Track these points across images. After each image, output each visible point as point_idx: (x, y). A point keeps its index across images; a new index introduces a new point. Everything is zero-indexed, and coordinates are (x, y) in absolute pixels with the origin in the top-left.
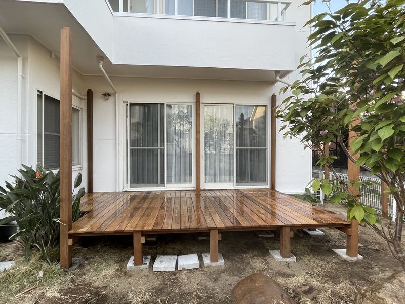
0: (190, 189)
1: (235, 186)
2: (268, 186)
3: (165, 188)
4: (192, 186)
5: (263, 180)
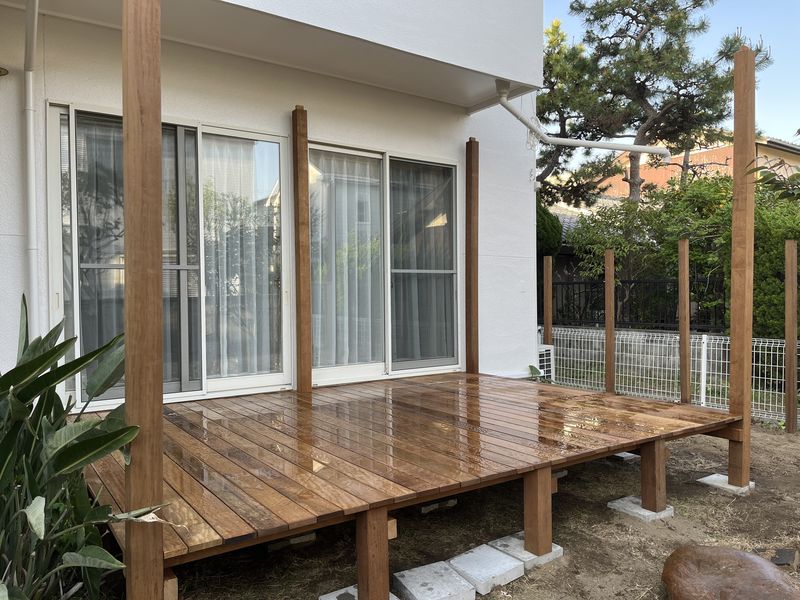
0: (278, 389)
1: (391, 372)
2: (460, 366)
3: (204, 391)
4: (283, 379)
5: (449, 353)
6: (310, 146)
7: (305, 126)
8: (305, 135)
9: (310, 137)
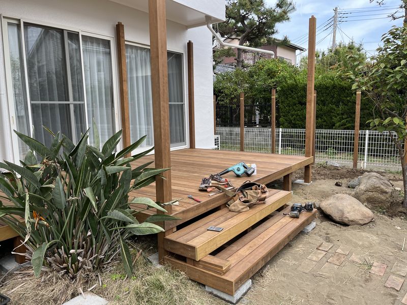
2: (187, 146)
5: (182, 140)
6: (126, 43)
7: (123, 33)
8: (124, 37)
9: (126, 38)
